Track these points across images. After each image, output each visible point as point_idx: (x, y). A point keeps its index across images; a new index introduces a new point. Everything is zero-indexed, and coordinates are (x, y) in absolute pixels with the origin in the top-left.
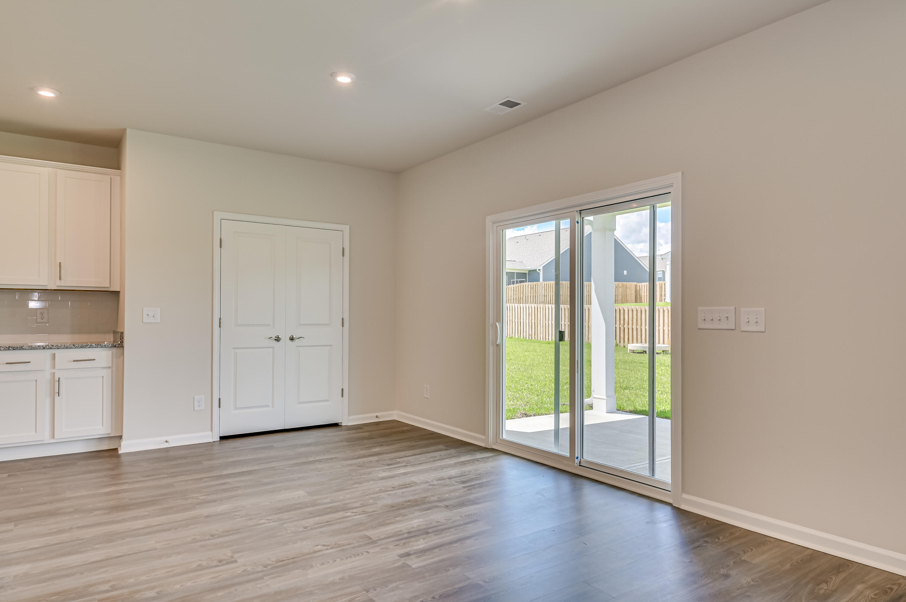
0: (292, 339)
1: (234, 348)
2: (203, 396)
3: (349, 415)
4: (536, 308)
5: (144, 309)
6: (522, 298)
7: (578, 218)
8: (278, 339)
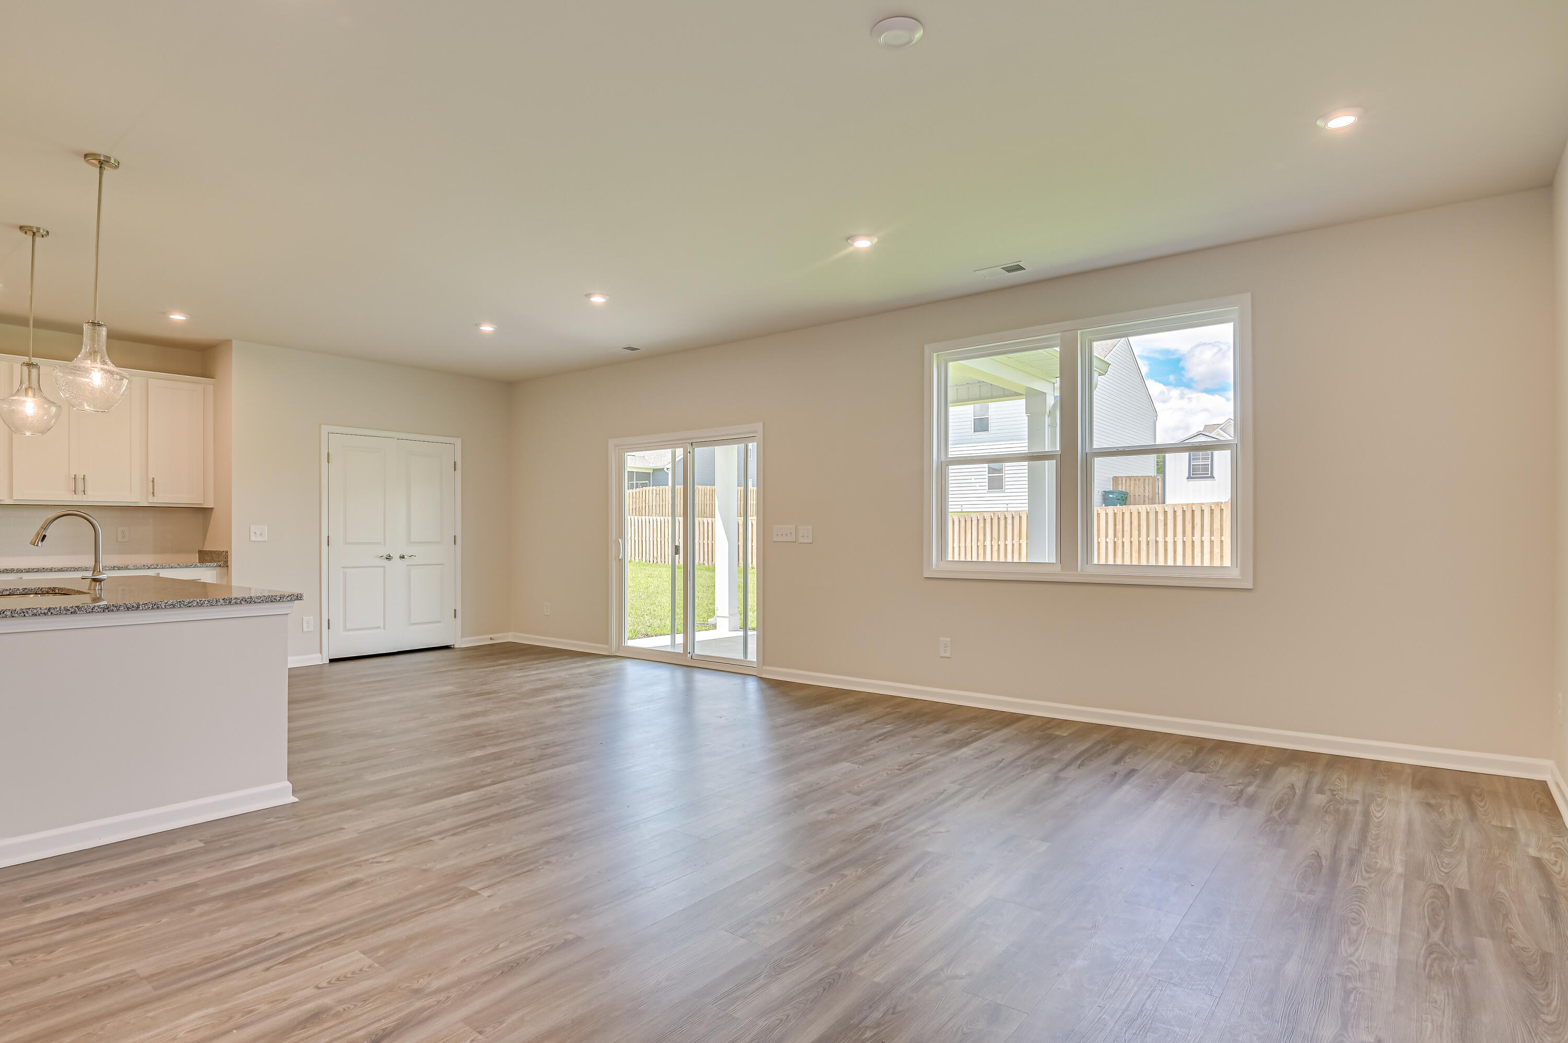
0: (403, 557)
1: (343, 568)
2: (312, 618)
3: (463, 636)
4: (663, 522)
5: (251, 526)
6: (644, 507)
7: (689, 449)
8: (389, 558)
